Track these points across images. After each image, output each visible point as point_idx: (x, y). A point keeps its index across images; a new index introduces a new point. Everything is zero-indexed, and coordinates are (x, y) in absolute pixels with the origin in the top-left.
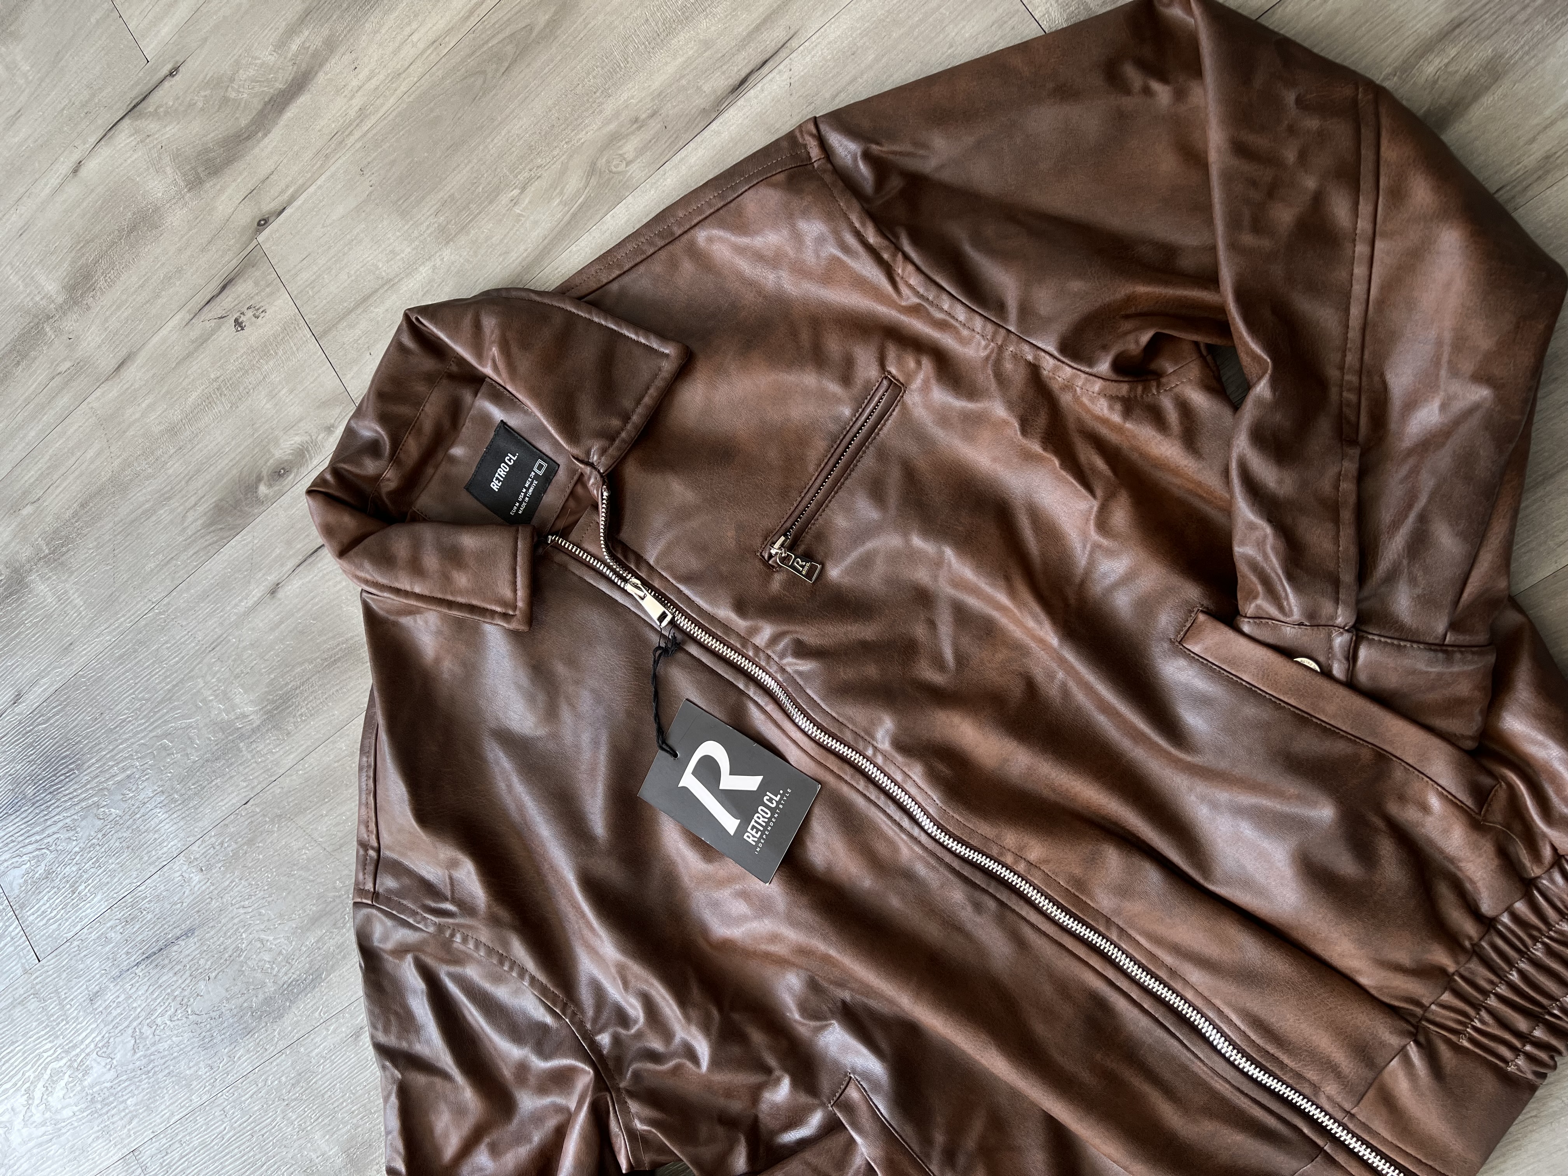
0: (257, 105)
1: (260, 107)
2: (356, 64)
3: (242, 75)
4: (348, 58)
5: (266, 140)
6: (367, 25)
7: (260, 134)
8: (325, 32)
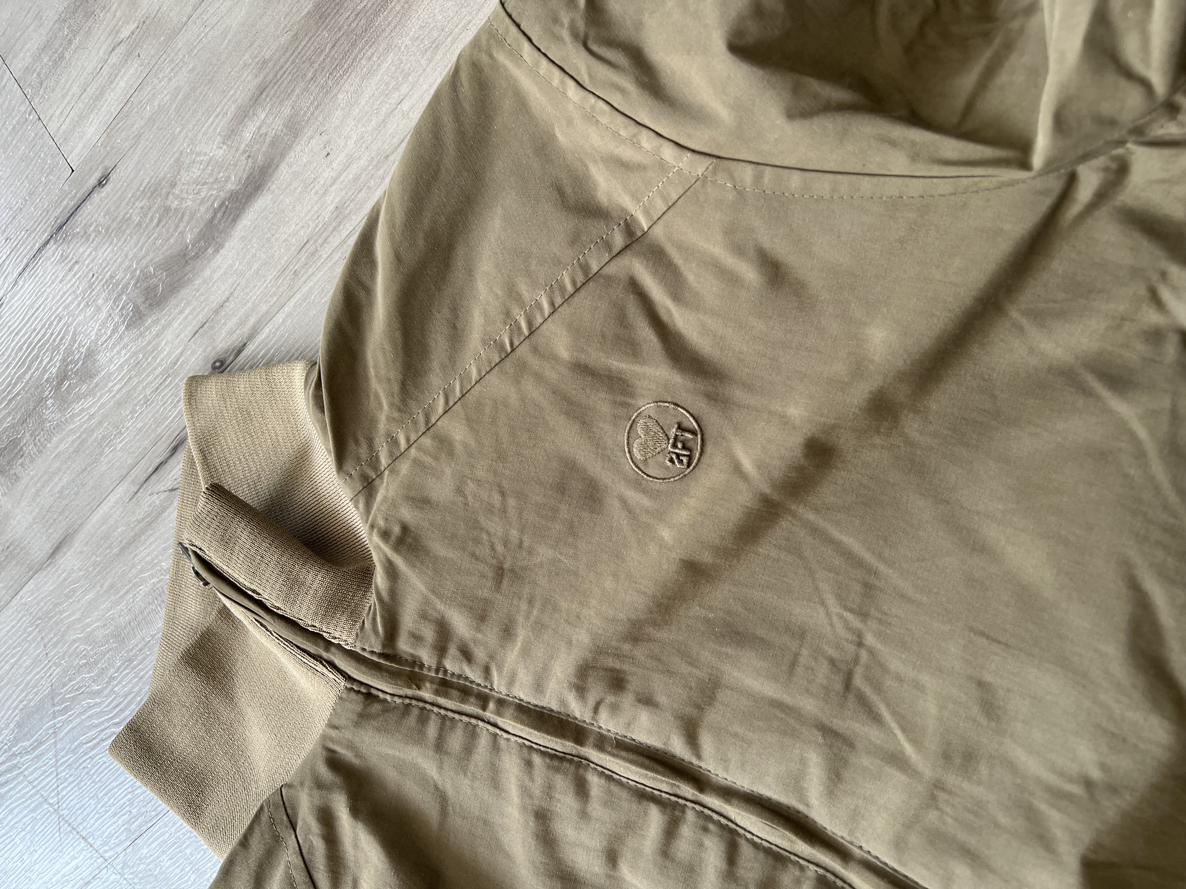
0: (204, 213)
1: (208, 216)
2: (328, 150)
3: (185, 177)
4: (316, 143)
5: (219, 258)
6: (340, 96)
7: (210, 251)
8: (286, 111)
